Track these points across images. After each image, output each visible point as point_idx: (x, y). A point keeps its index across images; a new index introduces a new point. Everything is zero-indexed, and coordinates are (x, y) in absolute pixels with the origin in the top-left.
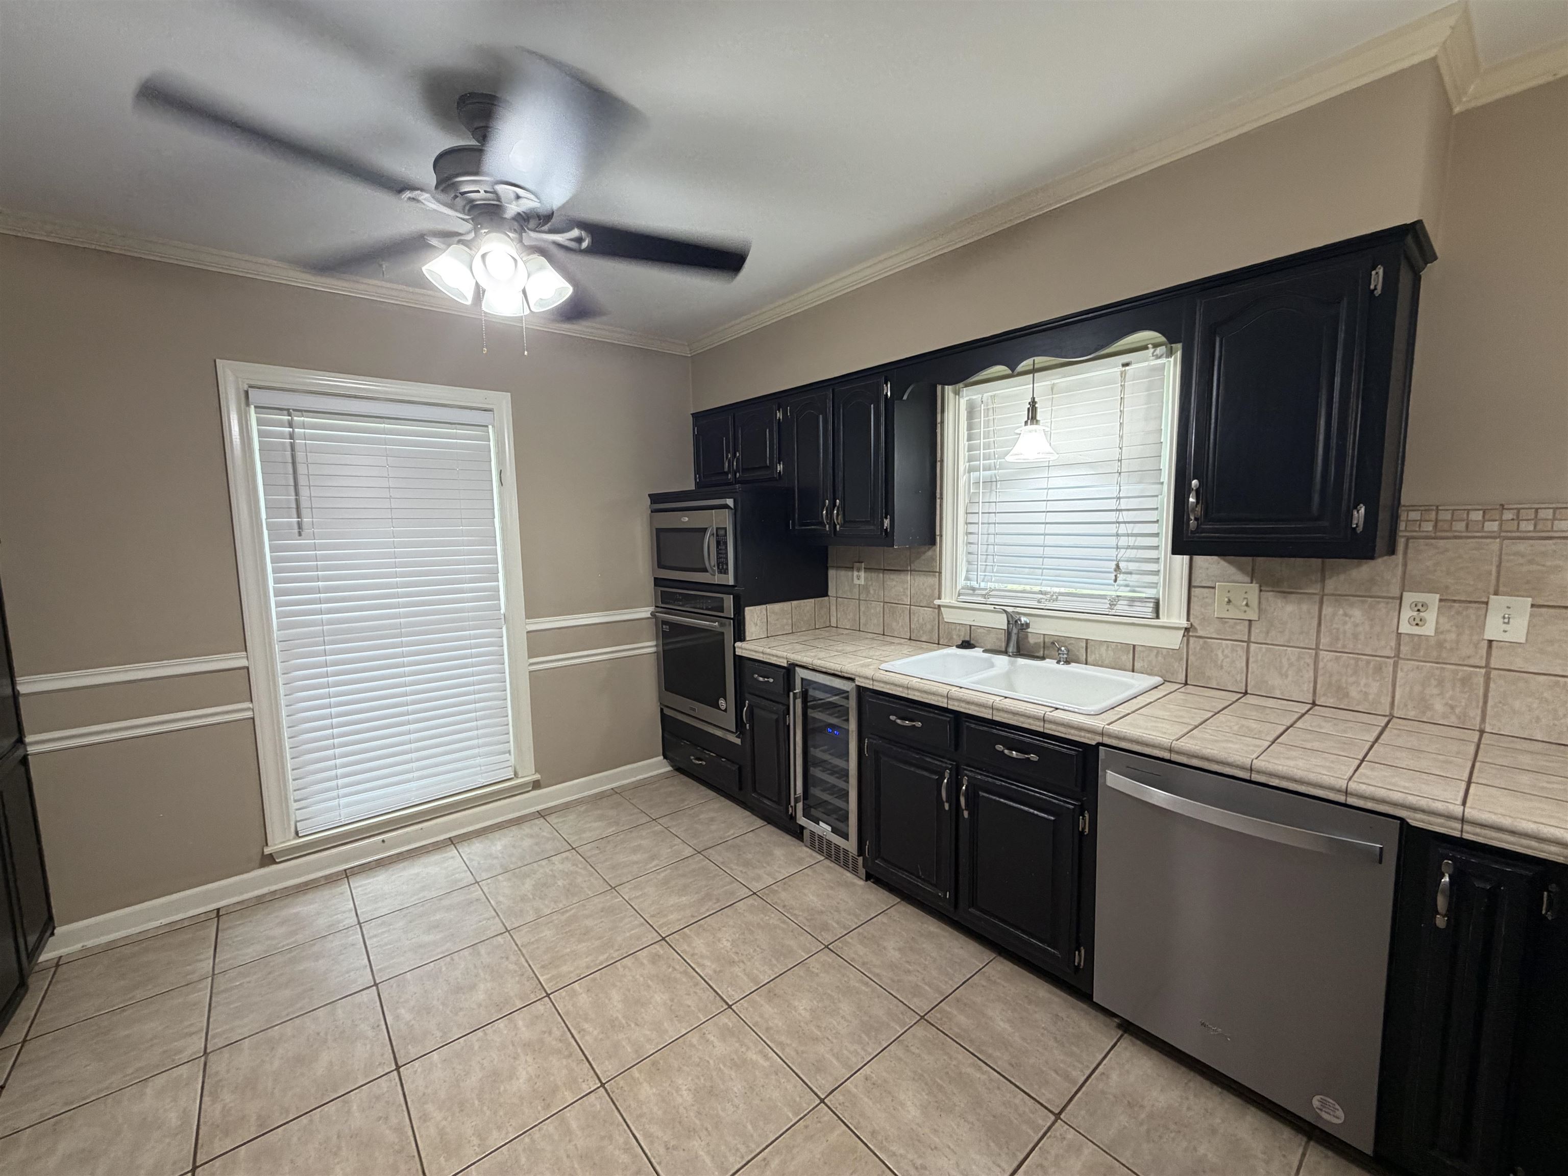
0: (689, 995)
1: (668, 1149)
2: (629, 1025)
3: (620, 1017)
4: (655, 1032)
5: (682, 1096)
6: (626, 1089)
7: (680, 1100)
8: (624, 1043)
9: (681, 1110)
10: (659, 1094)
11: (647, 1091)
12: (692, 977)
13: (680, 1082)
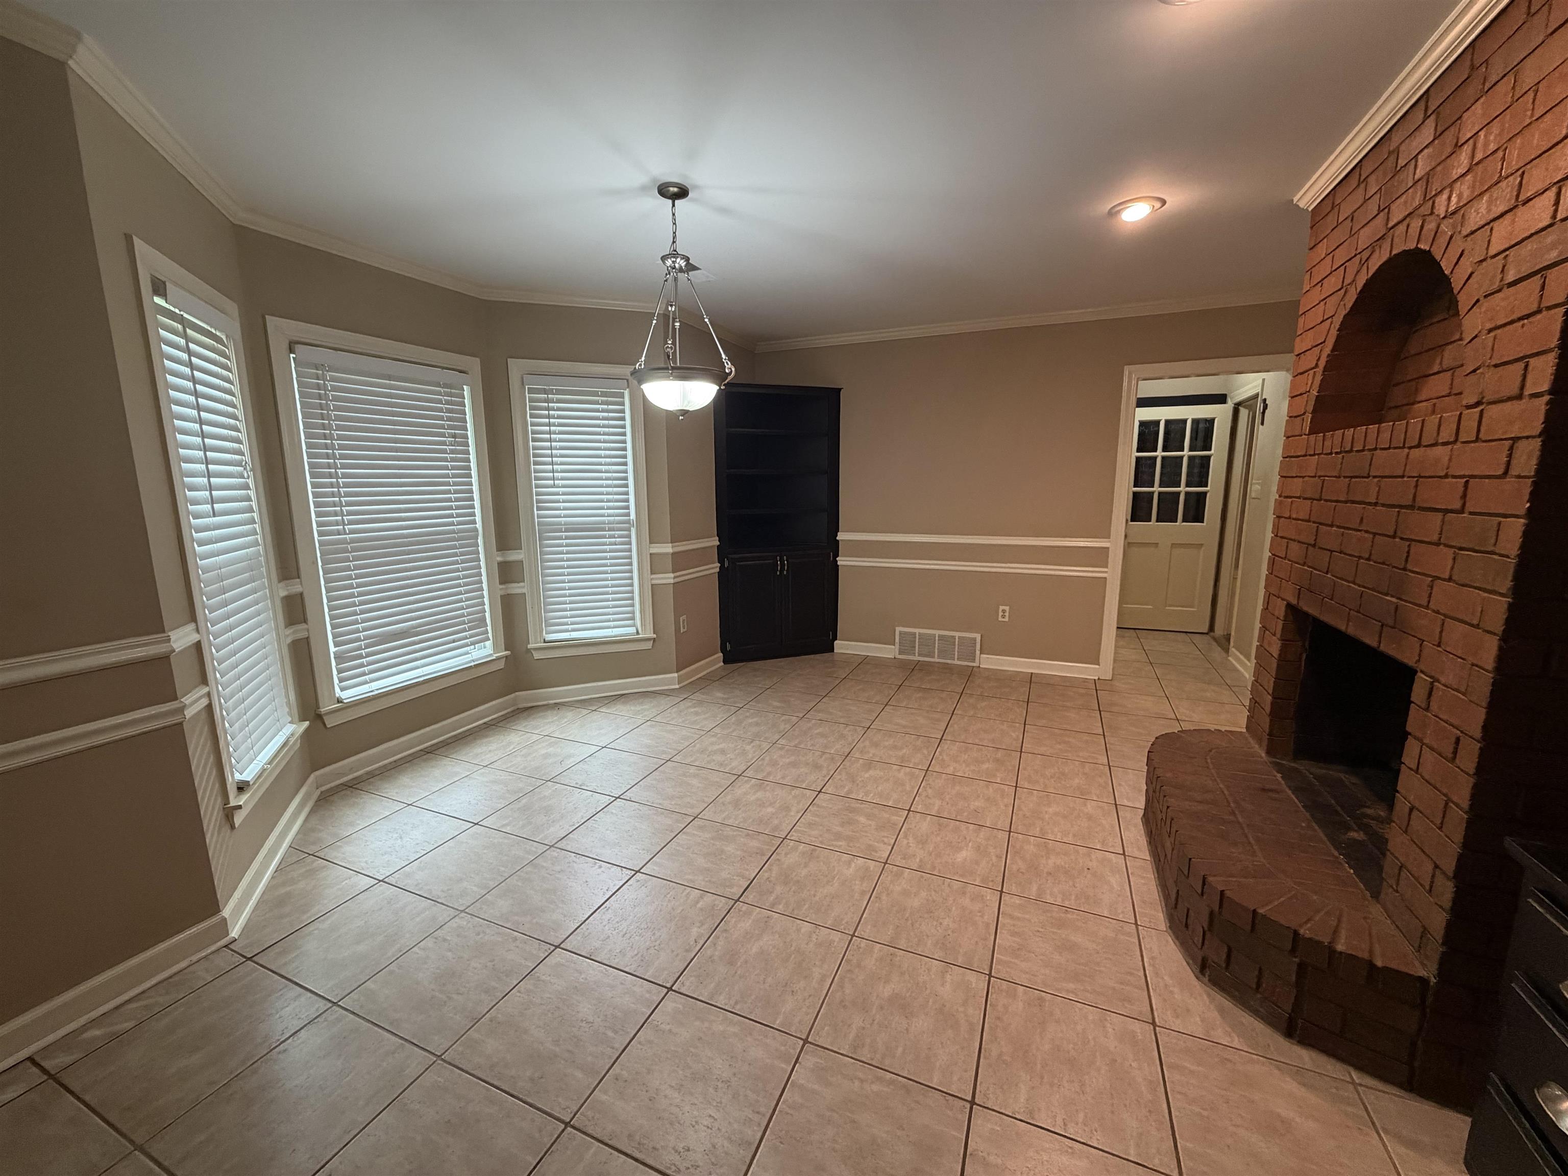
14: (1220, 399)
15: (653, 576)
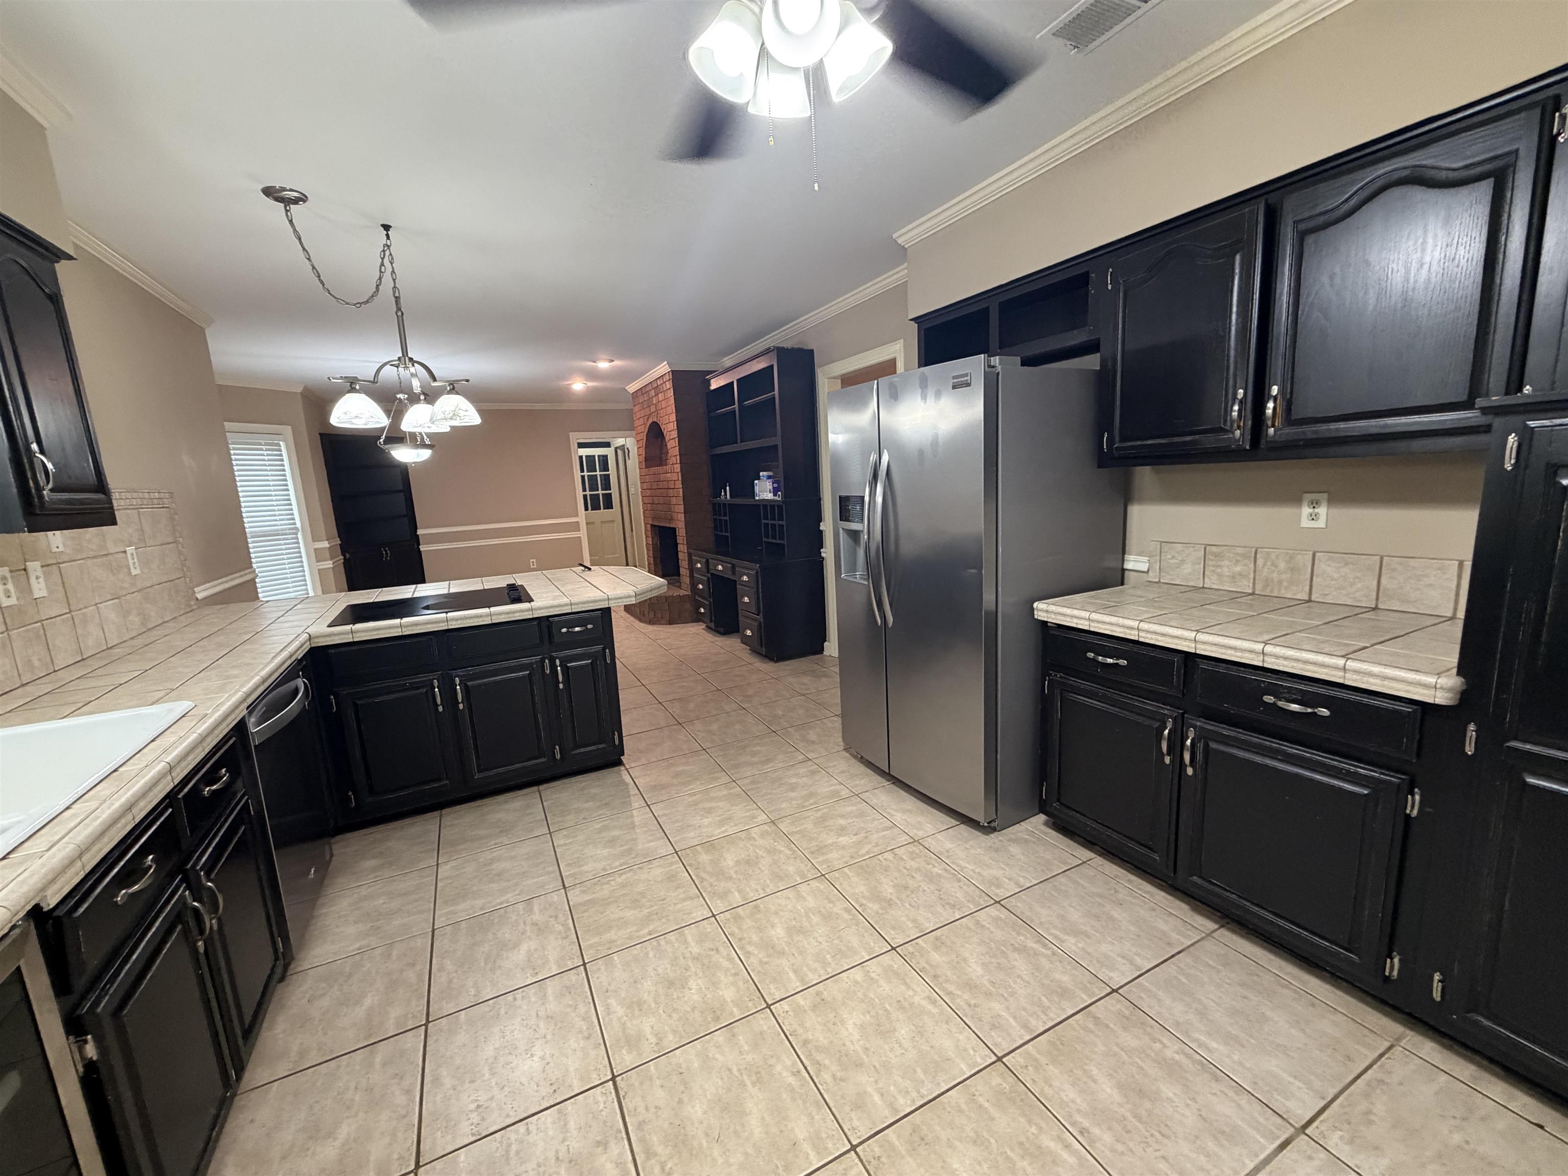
0: (656, 1107)
1: (717, 949)
2: (739, 1070)
3: (750, 1087)
4: (711, 1055)
5: (698, 985)
6: (747, 999)
7: (700, 982)
8: (746, 1048)
9: (701, 974)
10: (718, 988)
11: (729, 994)
12: (642, 1140)
13: (696, 996)
14: (607, 445)
15: (318, 564)
